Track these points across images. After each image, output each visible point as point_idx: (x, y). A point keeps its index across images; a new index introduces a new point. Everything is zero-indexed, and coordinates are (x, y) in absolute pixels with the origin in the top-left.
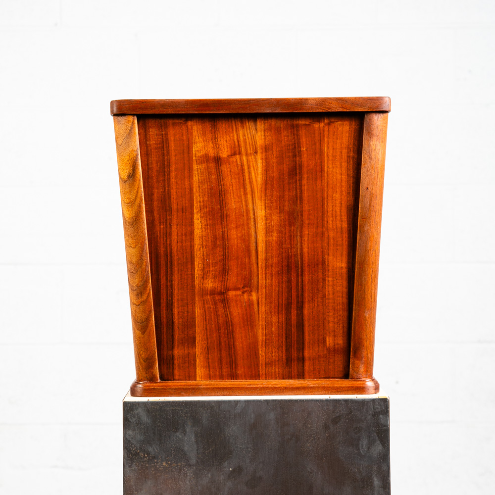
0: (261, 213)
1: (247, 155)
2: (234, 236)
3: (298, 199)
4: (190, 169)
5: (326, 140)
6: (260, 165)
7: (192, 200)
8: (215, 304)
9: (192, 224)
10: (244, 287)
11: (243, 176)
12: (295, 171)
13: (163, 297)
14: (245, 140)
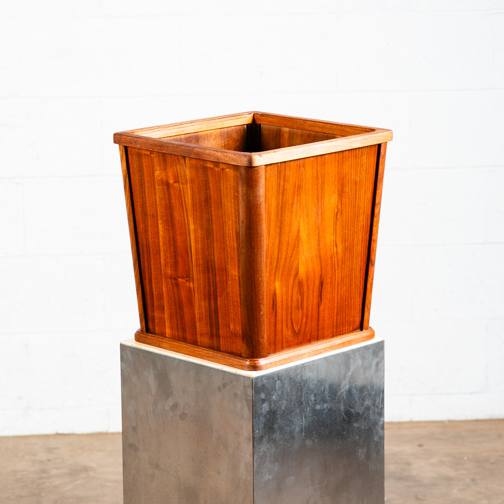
1: (182, 184)
2: (179, 239)
3: (209, 221)
4: (155, 189)
5: (222, 181)
6: (189, 192)
7: (157, 210)
8: (172, 285)
9: (158, 227)
10: (186, 277)
11: (181, 198)
12: (207, 200)
13: (147, 274)
14: (180, 173)
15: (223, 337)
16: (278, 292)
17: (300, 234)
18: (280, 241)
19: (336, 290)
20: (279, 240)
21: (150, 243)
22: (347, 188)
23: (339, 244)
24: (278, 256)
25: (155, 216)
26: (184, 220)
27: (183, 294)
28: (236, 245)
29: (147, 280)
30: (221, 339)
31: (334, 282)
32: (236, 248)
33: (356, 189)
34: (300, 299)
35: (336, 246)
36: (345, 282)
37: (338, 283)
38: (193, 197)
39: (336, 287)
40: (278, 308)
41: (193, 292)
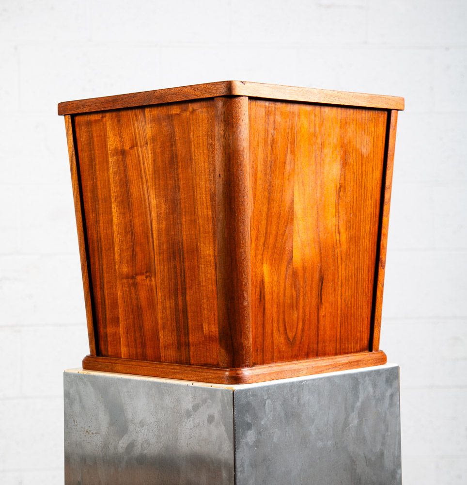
0: (154, 202)
1: (141, 147)
2: (137, 222)
3: (176, 188)
4: (107, 162)
5: (192, 128)
6: (150, 155)
7: (110, 191)
8: (129, 287)
9: (111, 213)
10: (146, 272)
11: (140, 166)
12: (173, 160)
13: (98, 279)
14: (139, 132)
15: (193, 345)
16: (267, 279)
17: (295, 206)
18: (269, 210)
19: (339, 292)
20: (268, 208)
21: (102, 237)
22: (351, 159)
23: (342, 230)
24: (266, 230)
25: (107, 200)
26: (144, 195)
27: (143, 294)
28: (210, 213)
29: (98, 287)
30: (192, 348)
31: (336, 281)
32: (210, 217)
33: (362, 164)
34: (295, 296)
35: (339, 233)
36: (350, 284)
37: (342, 283)
38: (154, 161)
39: (340, 288)
40: (266, 302)
41: (155, 291)
